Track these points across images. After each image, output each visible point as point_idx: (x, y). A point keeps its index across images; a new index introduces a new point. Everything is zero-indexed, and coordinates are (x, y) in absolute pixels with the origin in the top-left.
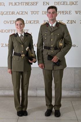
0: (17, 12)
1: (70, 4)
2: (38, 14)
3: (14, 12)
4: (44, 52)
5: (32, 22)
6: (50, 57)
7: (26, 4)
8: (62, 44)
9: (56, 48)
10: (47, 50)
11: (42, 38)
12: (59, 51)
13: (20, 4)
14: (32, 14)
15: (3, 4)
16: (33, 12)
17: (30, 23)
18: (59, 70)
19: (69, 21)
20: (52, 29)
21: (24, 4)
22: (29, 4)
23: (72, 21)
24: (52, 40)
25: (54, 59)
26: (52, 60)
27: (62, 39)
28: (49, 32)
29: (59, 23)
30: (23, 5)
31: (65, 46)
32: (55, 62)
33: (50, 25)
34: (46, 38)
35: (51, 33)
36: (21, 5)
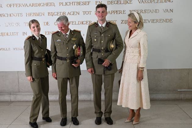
0: (69, 13)
1: (124, 3)
2: (90, 14)
3: (64, 13)
4: (93, 55)
5: (84, 23)
6: (101, 61)
7: (78, 4)
8: (113, 46)
9: (107, 50)
10: (97, 52)
11: (90, 40)
12: (111, 54)
13: (71, 4)
14: (84, 14)
15: (53, 4)
16: (85, 13)
17: (83, 23)
18: (110, 75)
19: (123, 20)
20: (101, 29)
21: (76, 3)
22: (81, 4)
23: (126, 20)
24: (102, 42)
25: (105, 62)
26: (103, 64)
27: (113, 40)
28: (99, 33)
29: (109, 23)
30: (75, 5)
31: (116, 48)
32: (106, 67)
33: (99, 25)
34: (96, 40)
35: (101, 34)
36: (73, 5)
